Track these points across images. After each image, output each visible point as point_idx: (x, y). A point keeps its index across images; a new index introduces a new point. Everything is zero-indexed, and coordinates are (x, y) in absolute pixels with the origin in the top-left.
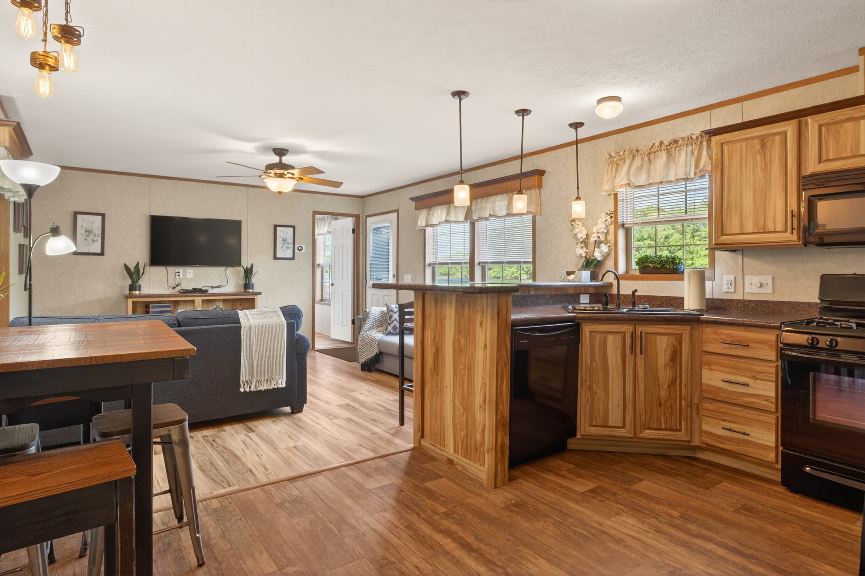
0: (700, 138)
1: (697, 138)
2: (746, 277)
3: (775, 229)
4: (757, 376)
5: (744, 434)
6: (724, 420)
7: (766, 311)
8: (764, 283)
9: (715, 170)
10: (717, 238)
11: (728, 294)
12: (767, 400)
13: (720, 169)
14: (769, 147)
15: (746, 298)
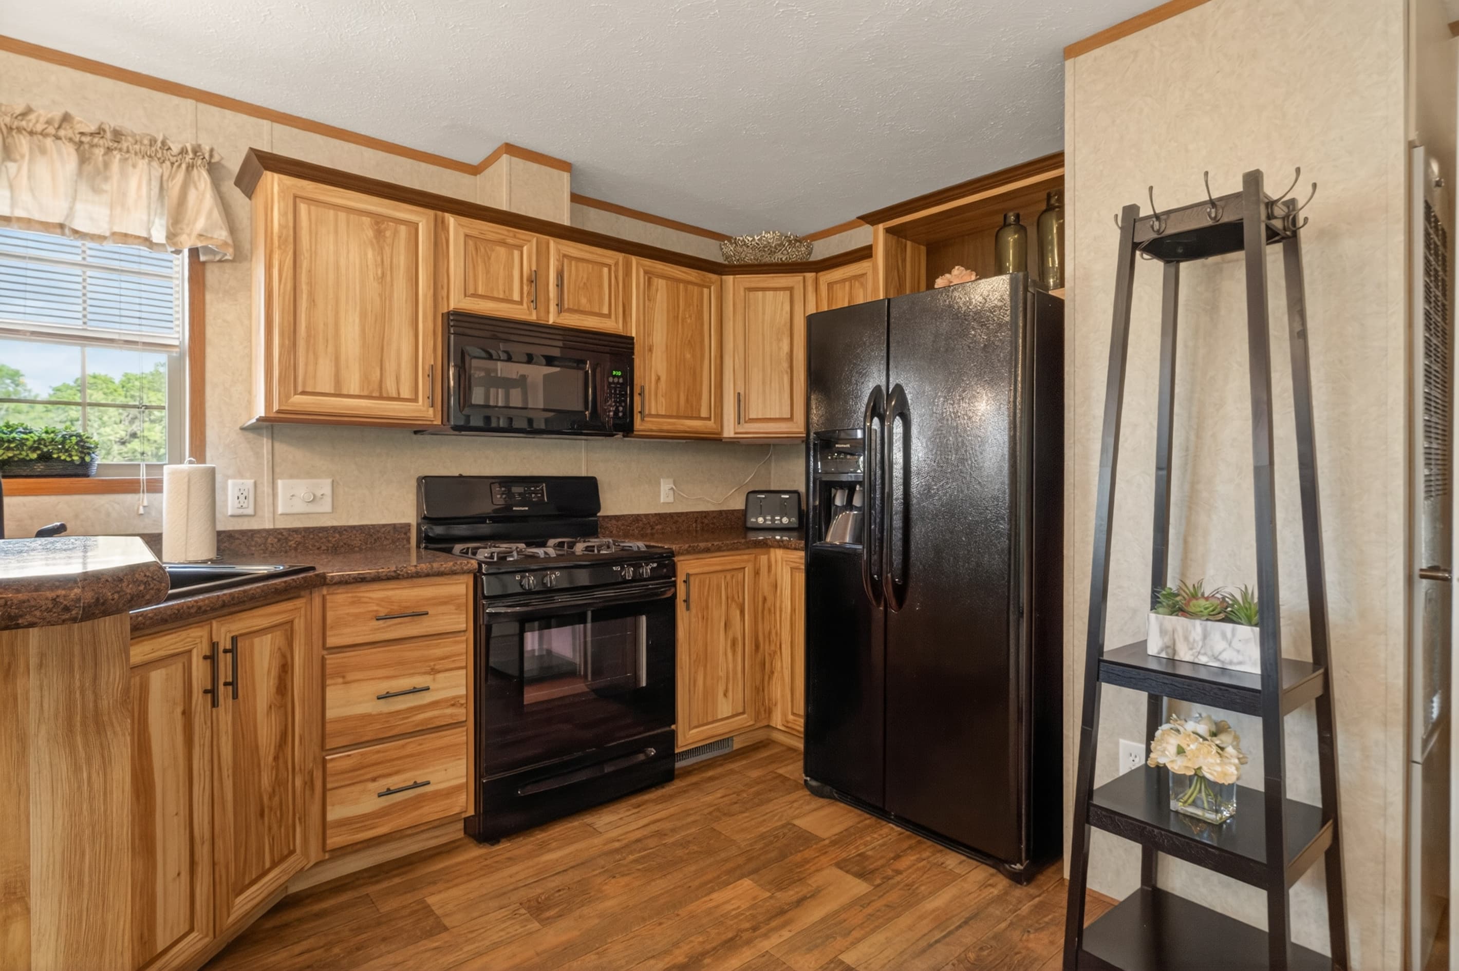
0: (191, 155)
1: (183, 151)
2: (280, 483)
3: (399, 393)
4: (437, 667)
5: (416, 785)
6: (374, 780)
7: (324, 548)
8: (318, 494)
9: (279, 247)
10: (285, 397)
11: (240, 520)
12: (453, 705)
13: (291, 246)
14: (389, 241)
15: (281, 525)
